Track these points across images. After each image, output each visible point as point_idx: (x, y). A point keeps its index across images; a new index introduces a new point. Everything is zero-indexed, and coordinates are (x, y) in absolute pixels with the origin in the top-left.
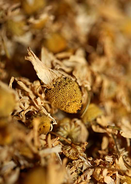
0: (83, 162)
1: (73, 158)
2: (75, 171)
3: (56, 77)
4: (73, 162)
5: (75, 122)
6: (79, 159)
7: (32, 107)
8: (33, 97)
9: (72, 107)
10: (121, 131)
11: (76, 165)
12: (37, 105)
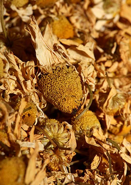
0: (65, 175)
1: (53, 167)
2: (54, 182)
3: (57, 62)
4: (52, 172)
5: (65, 125)
6: (60, 170)
7: (18, 91)
8: (22, 79)
9: (69, 102)
10: (120, 151)
11: (56, 176)
12: (25, 89)
